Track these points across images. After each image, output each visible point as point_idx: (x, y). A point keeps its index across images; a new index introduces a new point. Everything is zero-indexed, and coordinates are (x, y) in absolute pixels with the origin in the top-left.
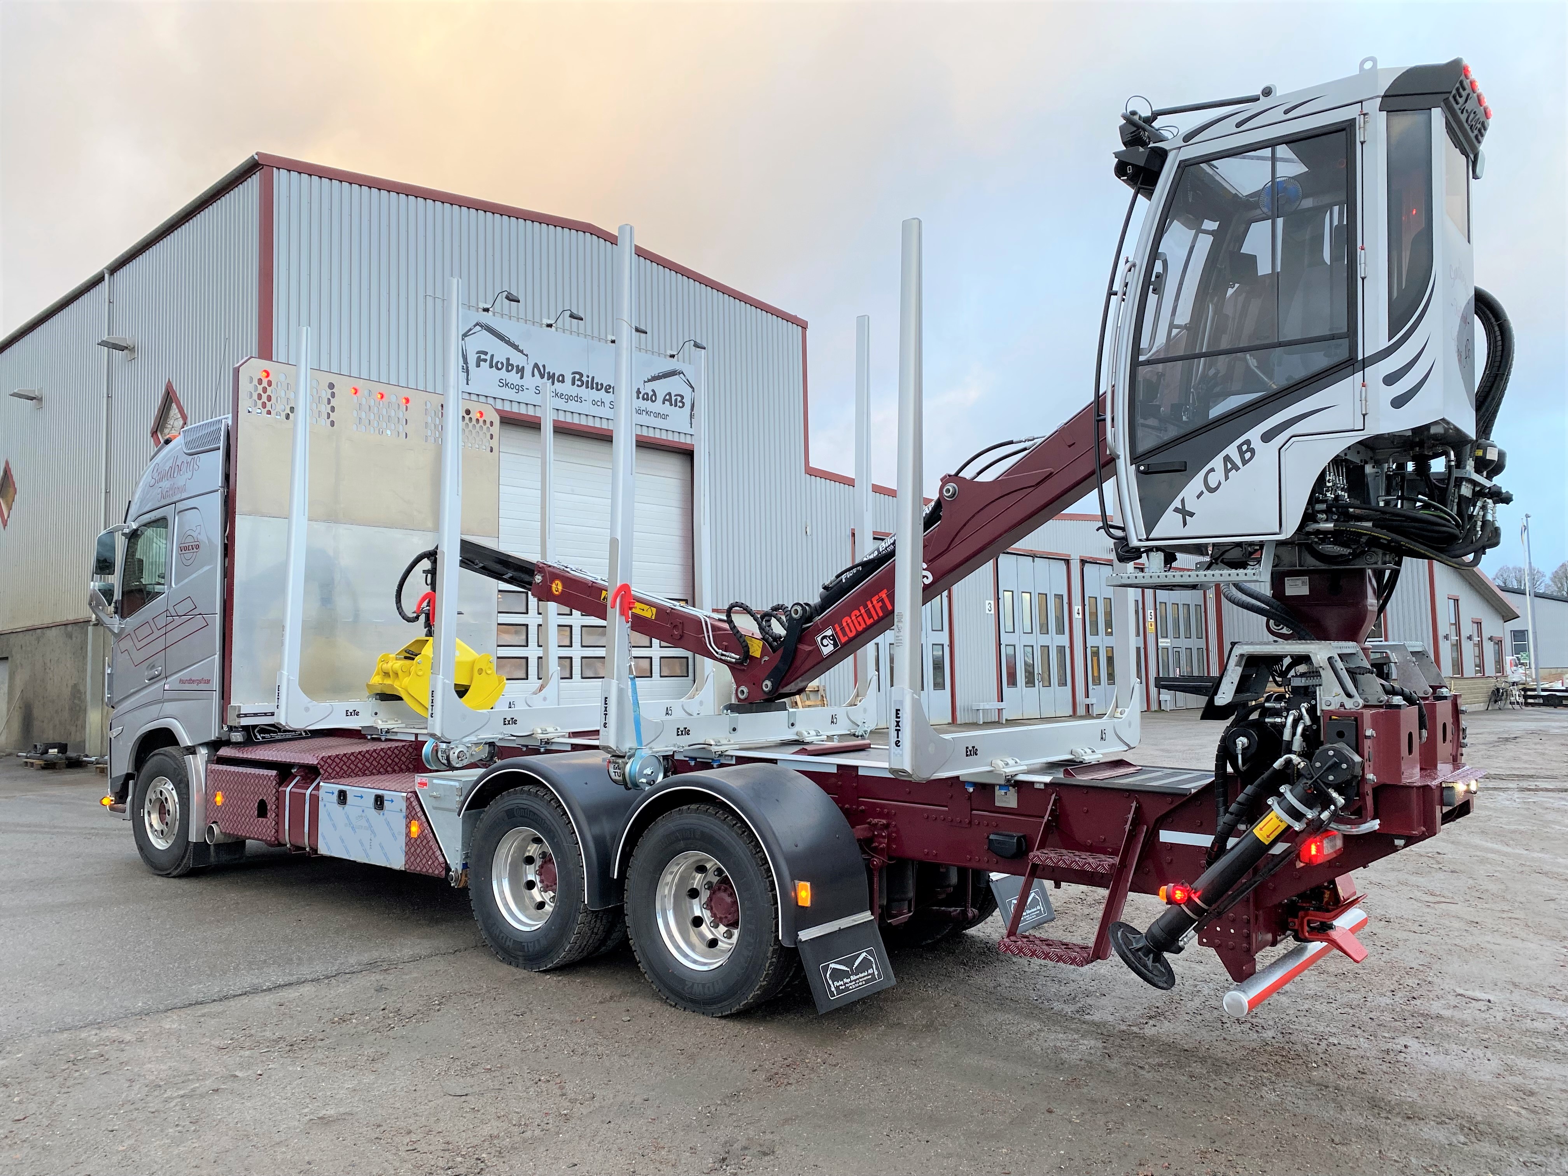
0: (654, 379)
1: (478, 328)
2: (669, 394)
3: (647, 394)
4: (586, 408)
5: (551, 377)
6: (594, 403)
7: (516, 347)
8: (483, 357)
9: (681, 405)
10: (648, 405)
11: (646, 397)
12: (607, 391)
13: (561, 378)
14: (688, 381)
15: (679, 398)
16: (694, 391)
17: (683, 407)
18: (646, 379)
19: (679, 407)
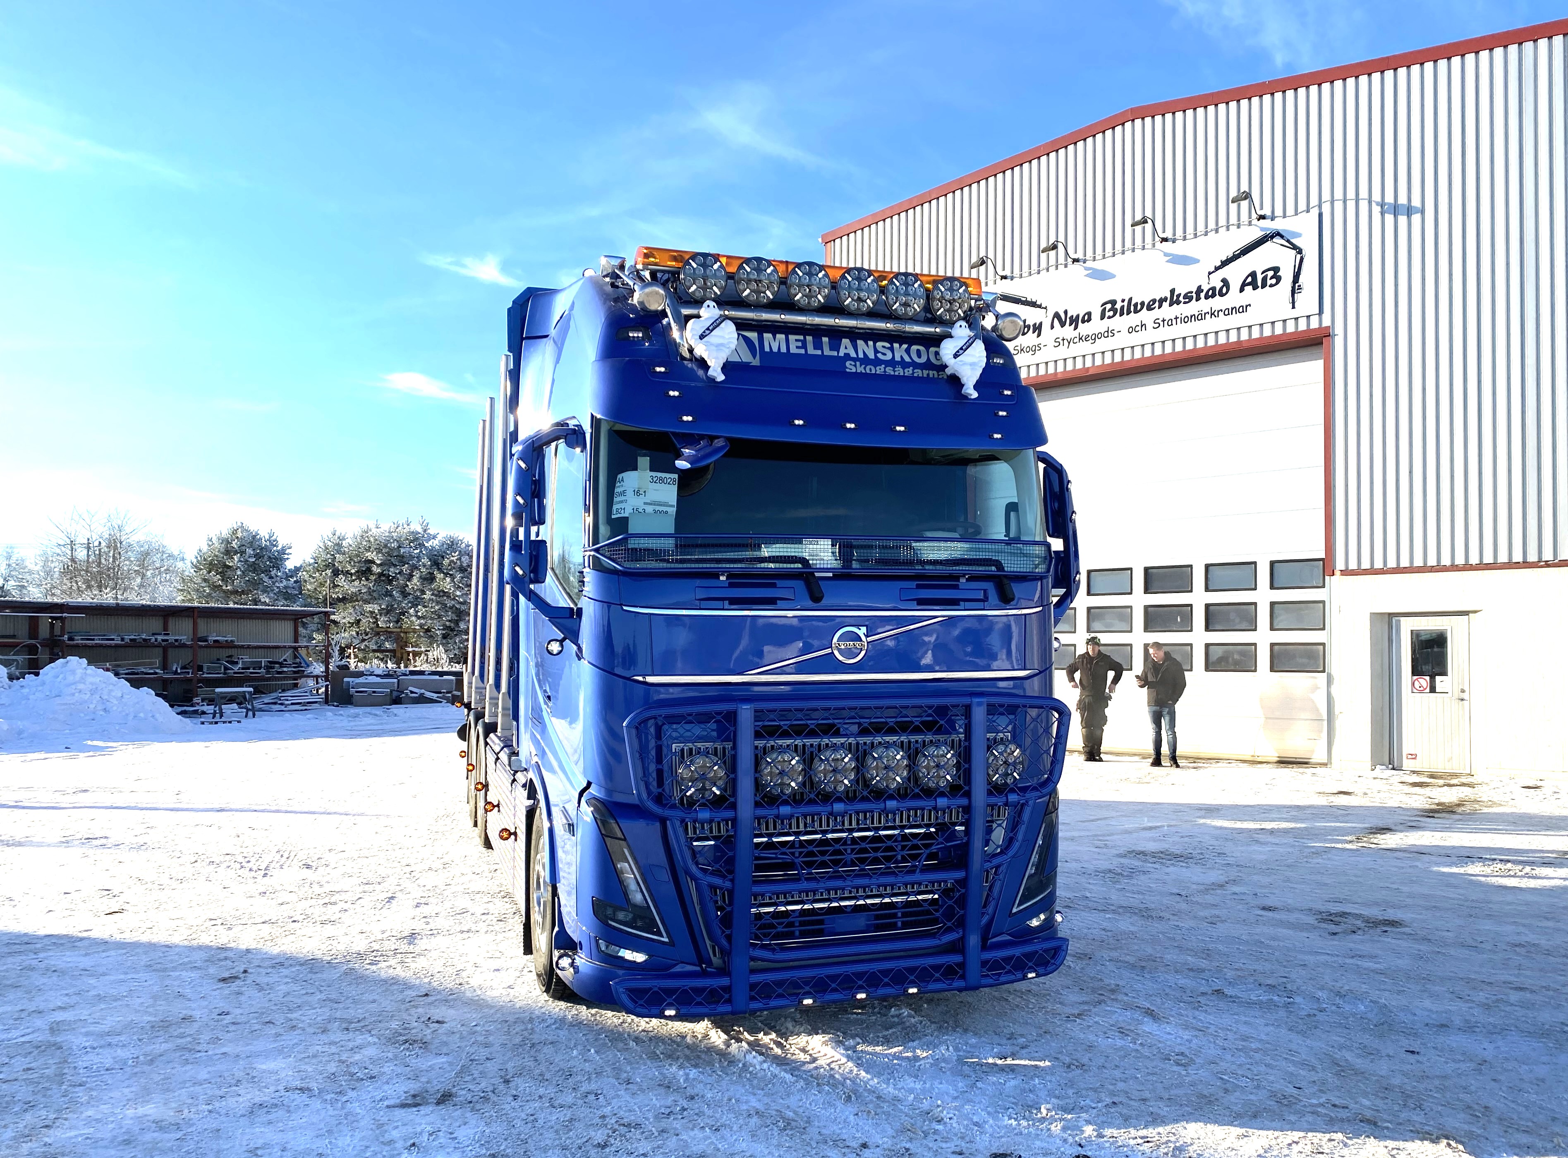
0: (1225, 263)
2: (1253, 275)
3: (1214, 289)
4: (1123, 340)
5: (1075, 321)
6: (1131, 330)
7: (1033, 304)
9: (1274, 281)
10: (1217, 303)
11: (1212, 293)
12: (1149, 308)
13: (1086, 318)
14: (1288, 241)
15: (1271, 273)
16: (1300, 251)
17: (1277, 283)
18: (1213, 269)
19: (1271, 286)
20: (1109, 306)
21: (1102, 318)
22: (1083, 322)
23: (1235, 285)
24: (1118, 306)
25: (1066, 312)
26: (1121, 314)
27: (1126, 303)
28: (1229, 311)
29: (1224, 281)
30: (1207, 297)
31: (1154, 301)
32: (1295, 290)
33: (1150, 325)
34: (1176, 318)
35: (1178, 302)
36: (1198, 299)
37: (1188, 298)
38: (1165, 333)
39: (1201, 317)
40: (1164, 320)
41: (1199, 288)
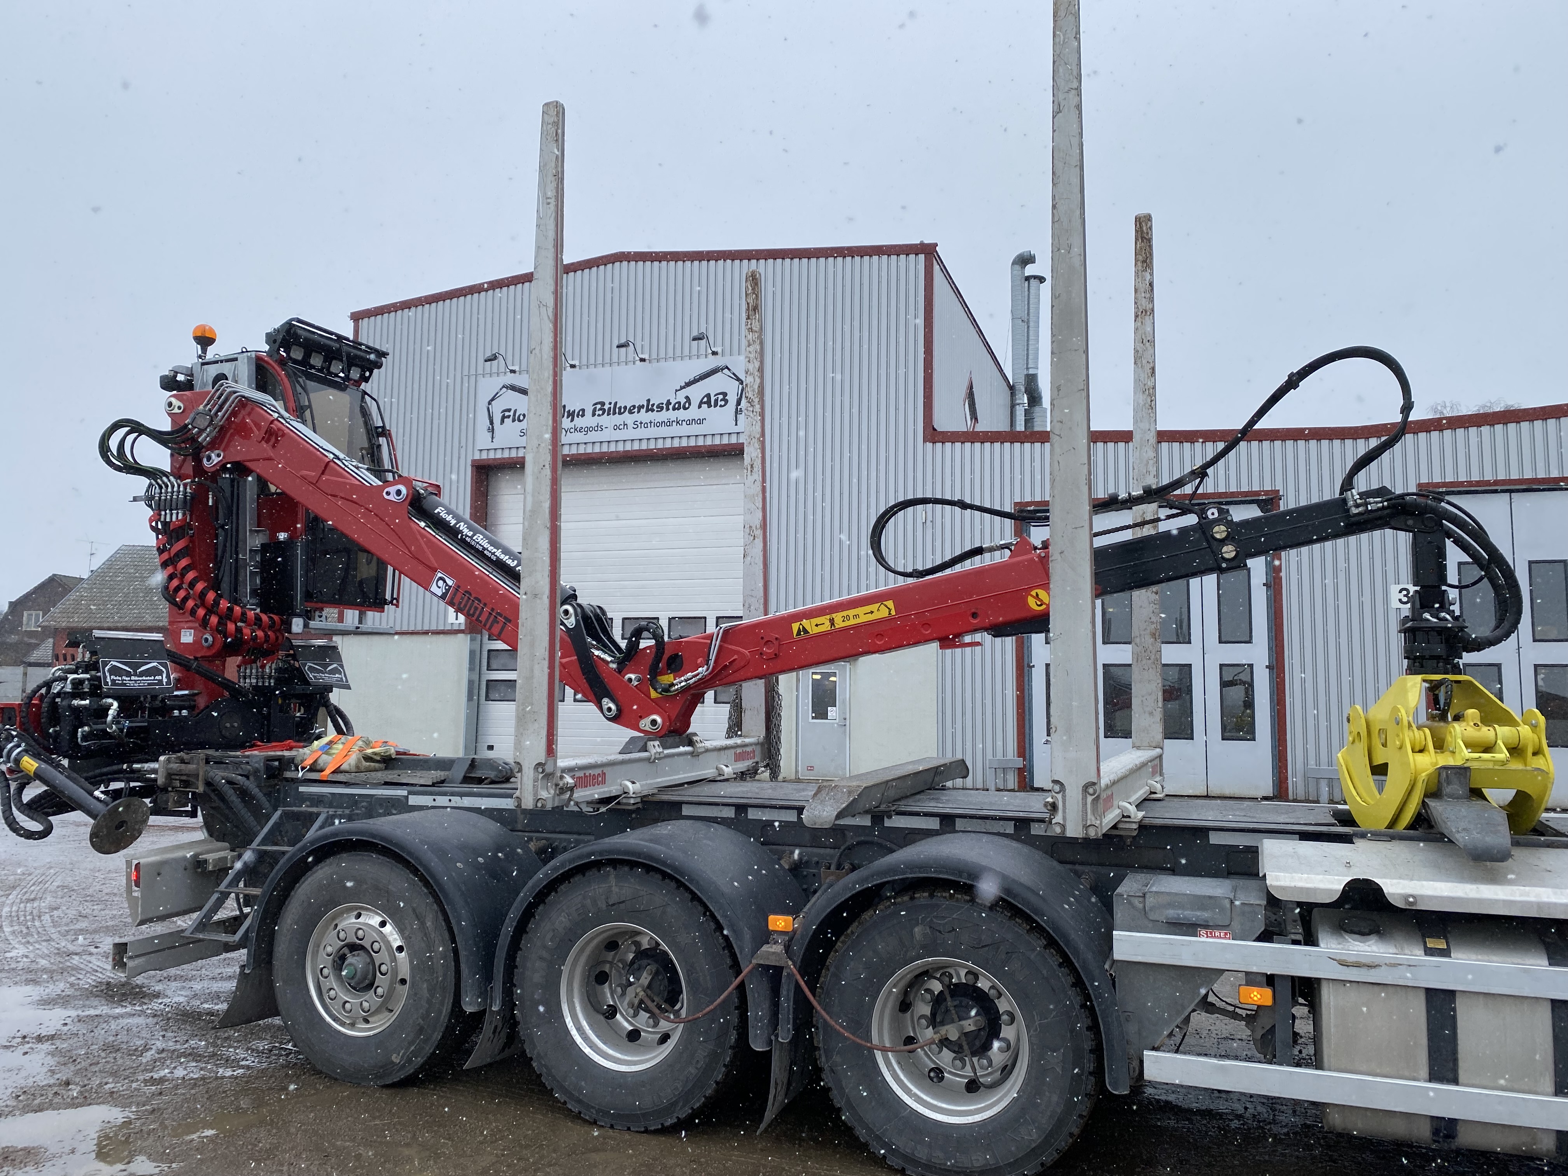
0: (688, 384)
1: (504, 389)
2: (708, 396)
3: (679, 403)
4: (609, 434)
5: (571, 415)
6: (616, 428)
8: (507, 414)
9: (723, 403)
10: (681, 414)
11: (678, 407)
12: (631, 412)
13: (581, 413)
14: (734, 374)
15: (721, 397)
16: (742, 383)
17: (725, 405)
18: (679, 388)
19: (721, 406)
20: (599, 406)
21: (594, 415)
22: (578, 416)
23: (695, 402)
24: (606, 407)
25: (564, 406)
26: (609, 414)
27: (612, 406)
28: (690, 422)
29: (687, 398)
30: (674, 409)
31: (634, 407)
32: (737, 412)
33: (630, 424)
34: (651, 422)
35: (653, 410)
36: (668, 409)
37: (660, 408)
38: (642, 433)
39: (669, 423)
40: (641, 423)
41: (668, 401)
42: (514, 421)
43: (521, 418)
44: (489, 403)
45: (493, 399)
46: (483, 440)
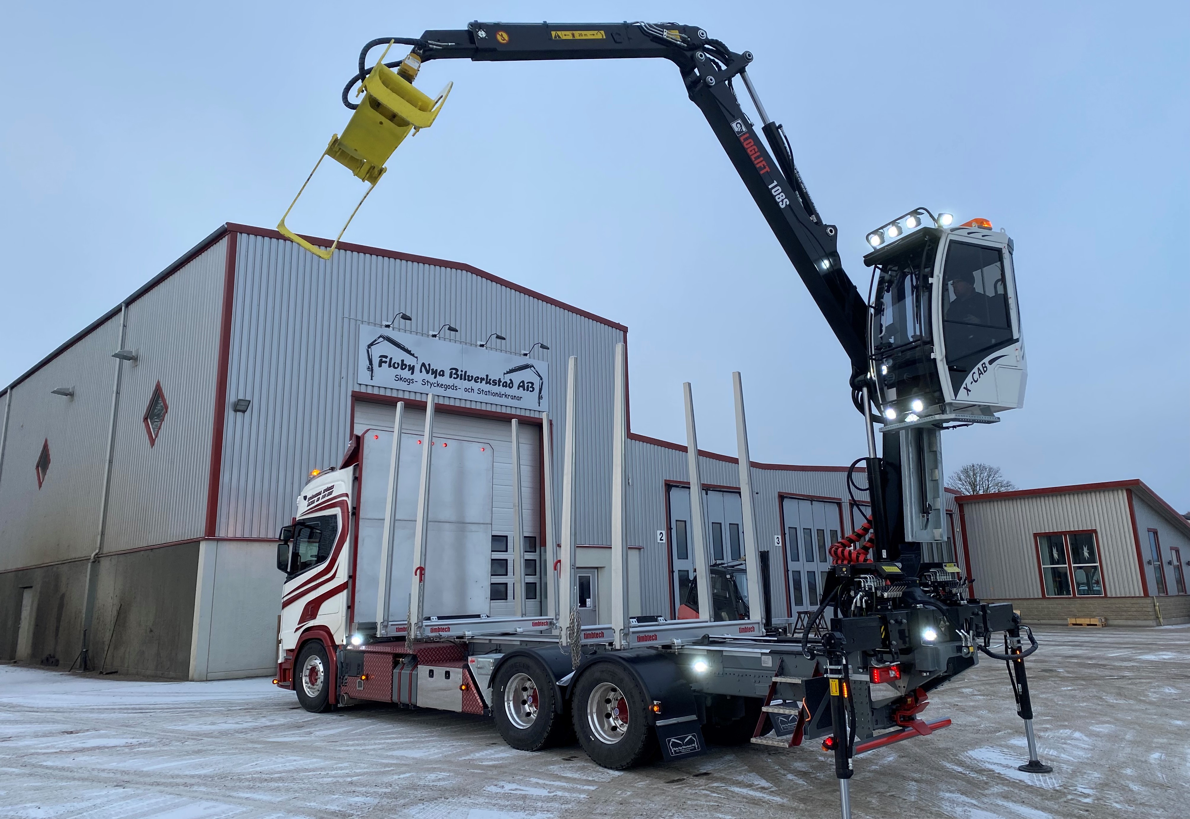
1: (381, 339)
2: (523, 382)
3: (506, 382)
4: (460, 394)
5: (435, 372)
6: (466, 390)
7: (409, 352)
8: (384, 359)
9: (531, 389)
10: (507, 390)
11: (505, 385)
12: (476, 381)
13: (441, 373)
14: (537, 371)
15: (530, 385)
16: (541, 379)
17: (533, 391)
18: (506, 372)
19: (530, 391)
20: (454, 371)
21: (451, 377)
22: (440, 375)
23: (516, 385)
24: (459, 373)
25: (429, 365)
26: (461, 379)
27: (463, 373)
28: (514, 397)
29: (511, 380)
30: (503, 386)
31: (478, 377)
32: (540, 398)
33: (476, 391)
34: (489, 392)
35: (490, 384)
36: (499, 385)
37: (494, 383)
38: (482, 398)
39: (500, 395)
40: (483, 391)
41: (500, 379)
42: (390, 366)
43: (396, 365)
44: (369, 346)
45: (372, 344)
46: (364, 377)
